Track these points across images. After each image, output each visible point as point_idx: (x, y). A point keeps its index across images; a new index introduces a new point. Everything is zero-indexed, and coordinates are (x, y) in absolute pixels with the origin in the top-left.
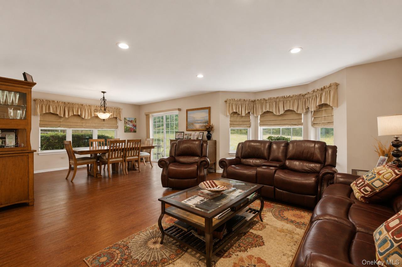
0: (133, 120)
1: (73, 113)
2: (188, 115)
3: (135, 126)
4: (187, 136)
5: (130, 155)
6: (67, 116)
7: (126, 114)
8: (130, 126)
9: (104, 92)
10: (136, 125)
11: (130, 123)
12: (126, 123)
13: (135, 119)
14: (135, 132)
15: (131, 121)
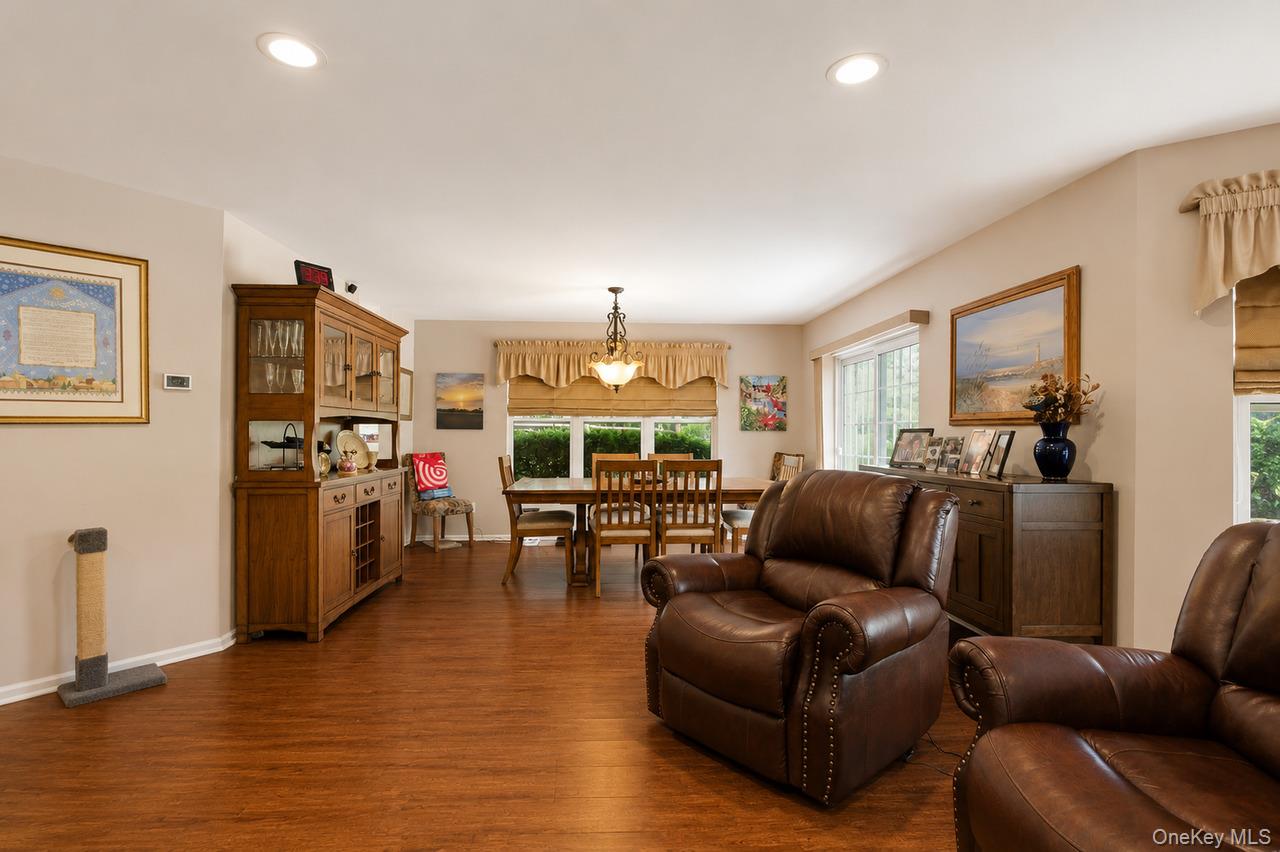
0: (773, 383)
1: (579, 373)
2: (959, 339)
3: (782, 407)
4: (939, 449)
5: (690, 520)
6: (563, 383)
7: (747, 363)
8: (760, 405)
9: (615, 290)
10: (784, 404)
11: (761, 395)
12: (745, 396)
13: (783, 379)
14: (780, 427)
15: (768, 389)
